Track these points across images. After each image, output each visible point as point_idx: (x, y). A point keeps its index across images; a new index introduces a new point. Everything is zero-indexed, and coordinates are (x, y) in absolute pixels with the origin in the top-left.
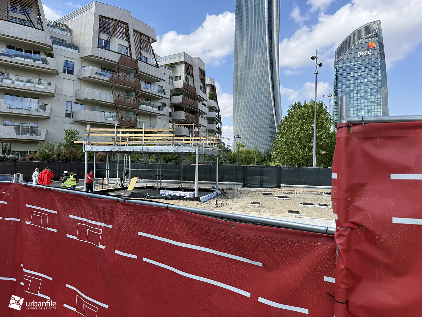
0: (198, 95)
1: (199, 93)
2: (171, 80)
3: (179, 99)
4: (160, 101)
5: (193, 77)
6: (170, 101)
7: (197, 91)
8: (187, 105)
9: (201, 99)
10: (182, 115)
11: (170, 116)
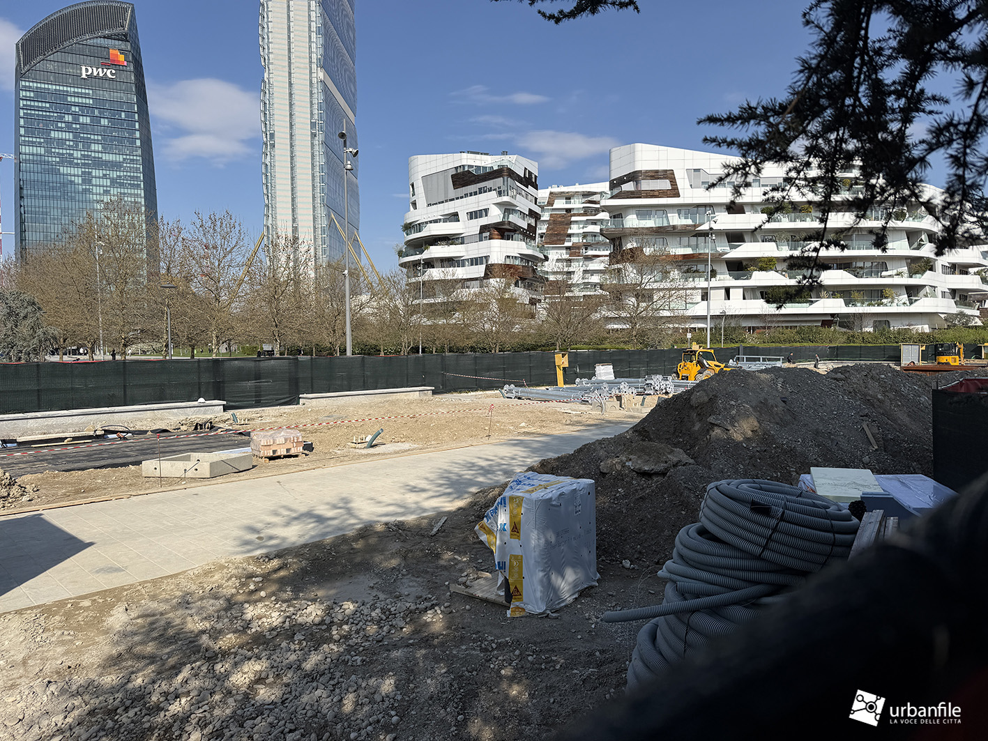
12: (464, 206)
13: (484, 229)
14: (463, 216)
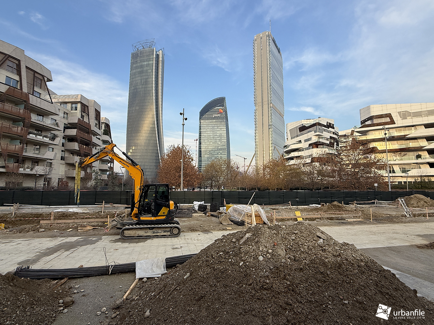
0: (92, 130)
1: (94, 128)
2: (65, 116)
3: (73, 132)
4: (52, 132)
5: (88, 115)
6: (64, 132)
7: (91, 127)
8: (81, 138)
9: (95, 134)
10: (75, 146)
11: (63, 146)
12: (303, 138)
13: (310, 145)
14: (303, 141)
